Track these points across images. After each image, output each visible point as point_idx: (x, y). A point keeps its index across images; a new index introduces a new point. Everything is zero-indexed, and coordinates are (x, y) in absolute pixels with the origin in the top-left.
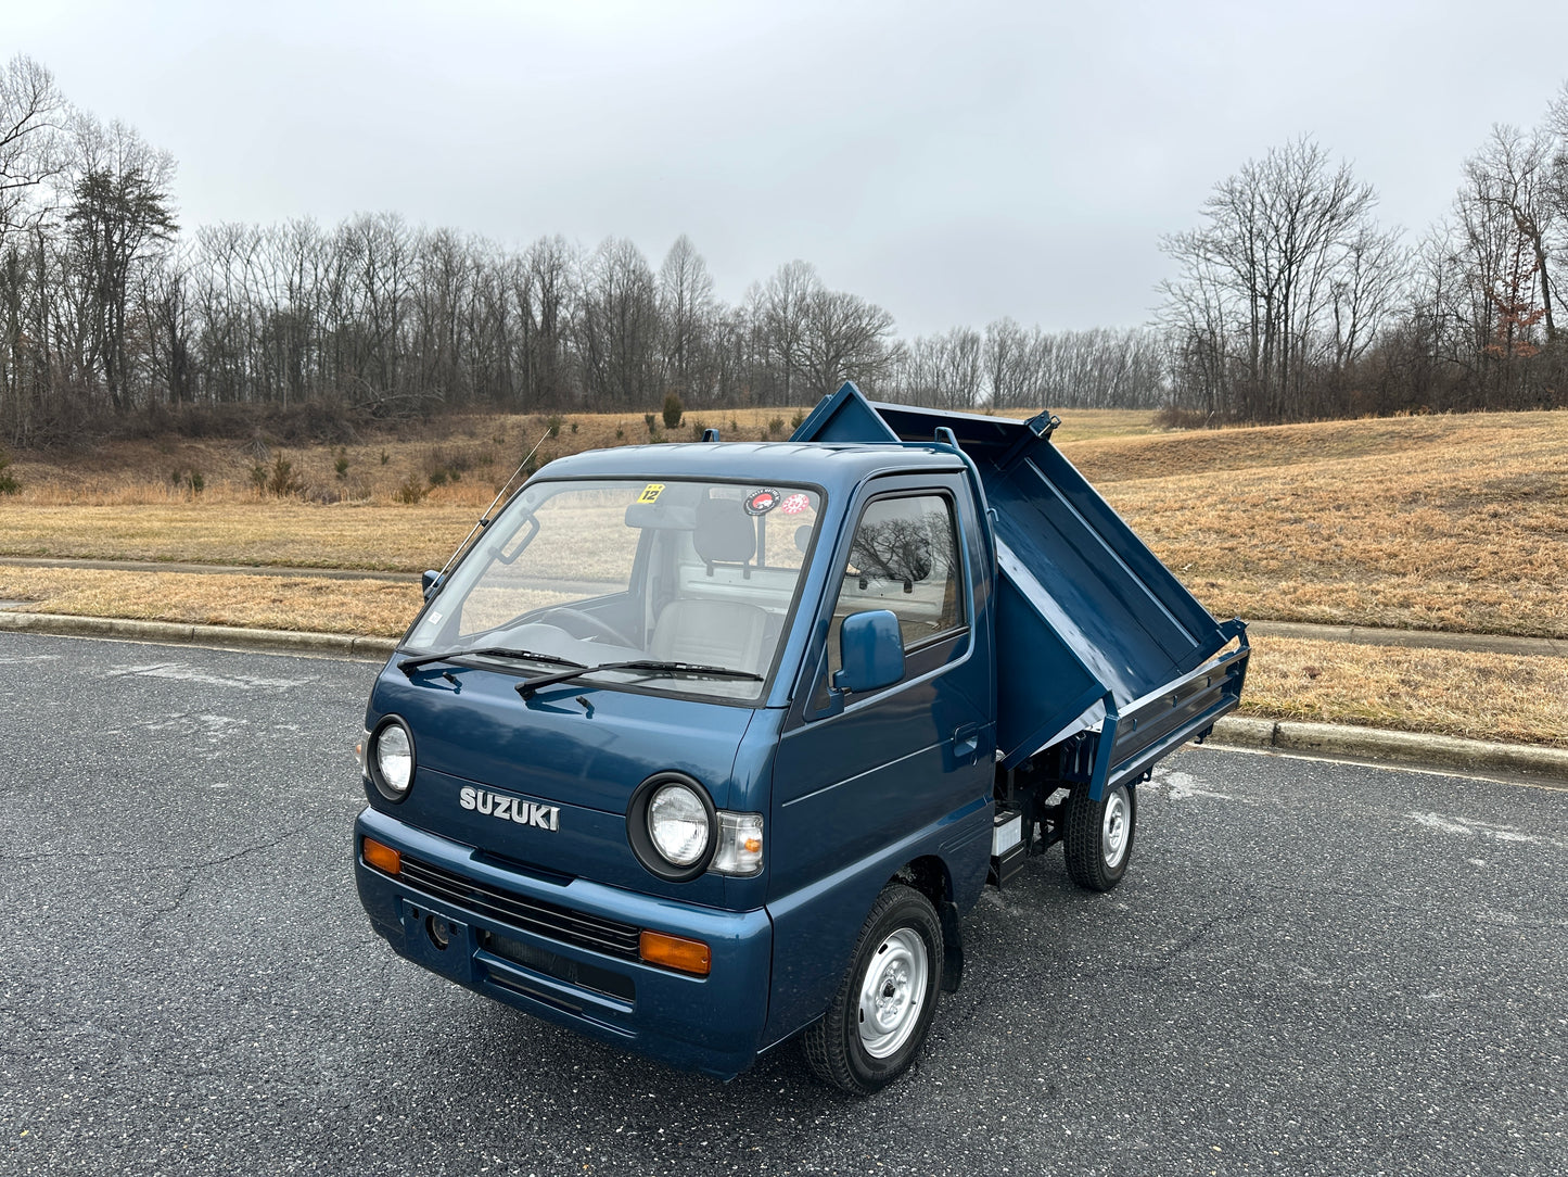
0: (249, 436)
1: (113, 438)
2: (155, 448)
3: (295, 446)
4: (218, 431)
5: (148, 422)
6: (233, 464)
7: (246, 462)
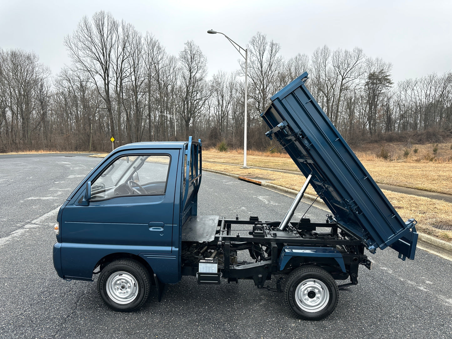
0: (407, 141)
1: (367, 143)
2: (378, 145)
3: (421, 144)
4: (397, 140)
5: (377, 138)
6: (400, 150)
7: (404, 149)
